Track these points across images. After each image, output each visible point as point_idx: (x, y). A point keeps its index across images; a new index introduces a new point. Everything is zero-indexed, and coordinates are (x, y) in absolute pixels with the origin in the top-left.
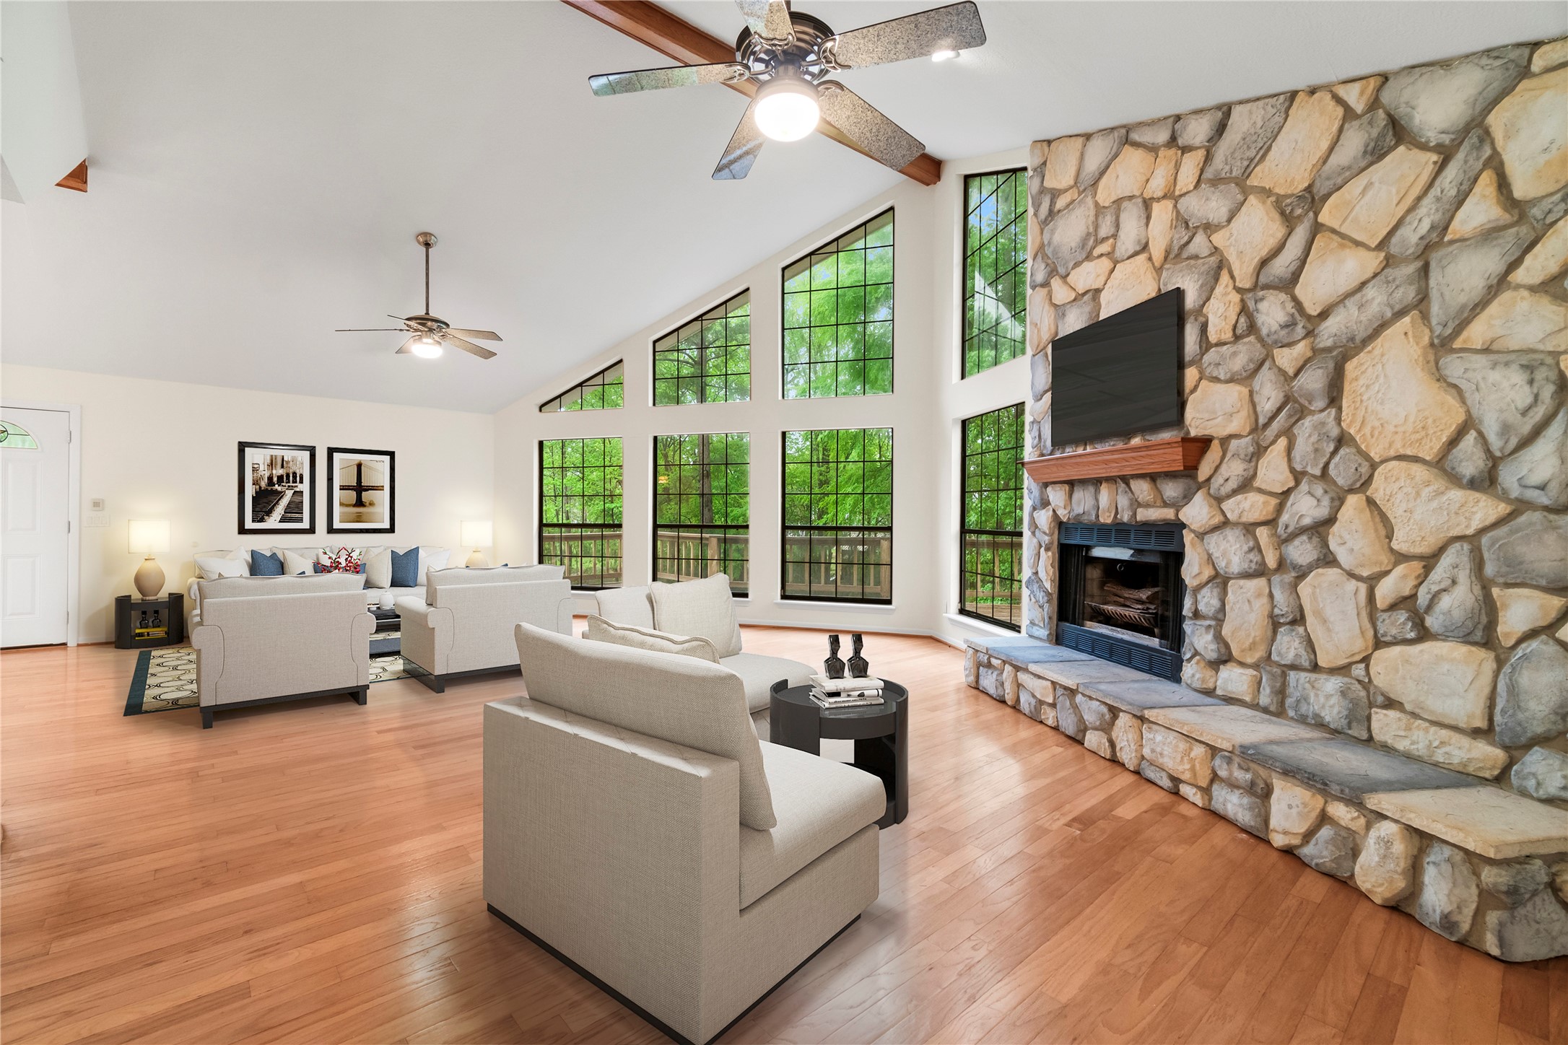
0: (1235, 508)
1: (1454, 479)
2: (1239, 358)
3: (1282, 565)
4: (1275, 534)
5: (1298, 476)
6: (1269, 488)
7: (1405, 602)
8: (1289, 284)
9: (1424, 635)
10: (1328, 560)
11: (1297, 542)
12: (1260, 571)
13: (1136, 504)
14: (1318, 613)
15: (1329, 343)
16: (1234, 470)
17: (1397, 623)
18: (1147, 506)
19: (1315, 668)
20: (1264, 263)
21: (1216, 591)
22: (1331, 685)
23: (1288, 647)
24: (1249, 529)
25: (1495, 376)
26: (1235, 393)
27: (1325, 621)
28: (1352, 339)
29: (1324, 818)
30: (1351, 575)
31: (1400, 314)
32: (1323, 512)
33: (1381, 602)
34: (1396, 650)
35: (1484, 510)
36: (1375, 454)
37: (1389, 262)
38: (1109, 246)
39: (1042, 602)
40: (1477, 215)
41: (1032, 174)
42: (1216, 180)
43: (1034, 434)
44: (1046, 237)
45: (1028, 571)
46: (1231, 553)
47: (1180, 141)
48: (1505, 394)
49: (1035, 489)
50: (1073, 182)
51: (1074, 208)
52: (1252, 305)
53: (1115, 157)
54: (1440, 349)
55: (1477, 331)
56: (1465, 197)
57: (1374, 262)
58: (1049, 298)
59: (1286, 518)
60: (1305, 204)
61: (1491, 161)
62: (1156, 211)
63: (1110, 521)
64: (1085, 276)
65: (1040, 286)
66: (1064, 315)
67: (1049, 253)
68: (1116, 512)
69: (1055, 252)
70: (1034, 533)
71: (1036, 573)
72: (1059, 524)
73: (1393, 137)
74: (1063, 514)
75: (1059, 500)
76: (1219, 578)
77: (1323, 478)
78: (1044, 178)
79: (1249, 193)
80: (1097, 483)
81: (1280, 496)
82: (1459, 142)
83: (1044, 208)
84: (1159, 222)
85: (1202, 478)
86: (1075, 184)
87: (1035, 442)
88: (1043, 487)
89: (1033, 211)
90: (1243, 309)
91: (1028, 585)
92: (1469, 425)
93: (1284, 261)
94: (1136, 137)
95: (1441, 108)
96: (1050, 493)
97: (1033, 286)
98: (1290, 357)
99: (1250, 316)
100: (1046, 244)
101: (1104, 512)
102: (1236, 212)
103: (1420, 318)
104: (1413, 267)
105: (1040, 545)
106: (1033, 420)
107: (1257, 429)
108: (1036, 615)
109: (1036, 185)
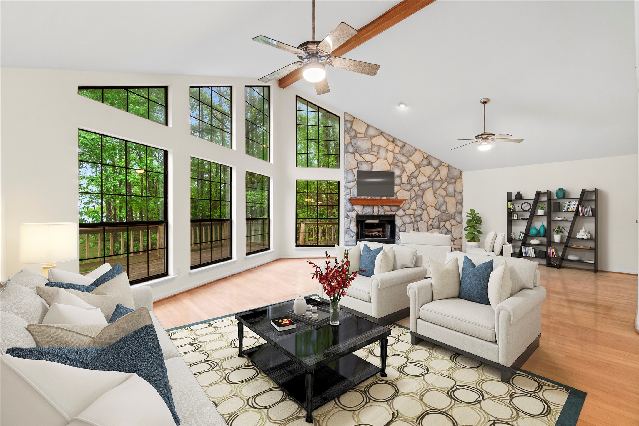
0: (408, 212)
1: (436, 209)
2: (408, 187)
3: (415, 221)
4: (414, 216)
5: (418, 208)
6: (413, 209)
7: (431, 225)
8: (416, 178)
9: (433, 228)
10: (422, 220)
11: (417, 217)
12: (412, 222)
13: (385, 211)
14: (421, 228)
15: (422, 188)
16: (407, 206)
17: (431, 227)
18: (387, 211)
20: (412, 173)
21: (404, 227)
24: (410, 215)
25: (440, 197)
26: (408, 193)
27: (422, 229)
28: (425, 189)
30: (425, 222)
31: (430, 188)
32: (421, 213)
33: (429, 225)
35: (439, 213)
36: (428, 205)
37: (429, 180)
38: (376, 154)
39: (353, 235)
40: (438, 178)
41: (346, 121)
42: (403, 155)
43: (347, 191)
44: (353, 141)
45: (345, 228)
46: (407, 219)
47: (395, 143)
48: (441, 200)
49: (349, 206)
50: (364, 133)
51: (365, 140)
52: (410, 179)
53: (378, 135)
54: (434, 193)
55: (438, 192)
56: (437, 176)
57: (428, 179)
58: (354, 158)
59: (416, 214)
60: (418, 167)
61: (439, 173)
62: (389, 153)
63: (376, 214)
64: (368, 157)
65: (351, 153)
66: (362, 164)
67: (354, 146)
68: (379, 212)
69: (358, 147)
70: (347, 218)
71: (349, 228)
72: (358, 216)
73: (429, 164)
74: (360, 213)
75: (359, 210)
76: (405, 224)
77: (421, 208)
78: (352, 125)
79: (409, 160)
80: (373, 206)
81: (415, 210)
82: (436, 168)
83: (353, 133)
84: (390, 156)
85: (401, 206)
86: (364, 134)
87: (348, 194)
88: (353, 205)
89: (345, 131)
90: (408, 179)
91: (346, 232)
92: (437, 203)
93: (416, 174)
94: (384, 135)
95: (435, 163)
96: (356, 207)
97: (346, 152)
98: (416, 189)
99: (410, 181)
100: (353, 143)
101: (375, 212)
102: (407, 162)
103: (433, 188)
104: (432, 182)
105: (351, 221)
106: (347, 188)
107: (411, 199)
108: (350, 239)
109: (349, 125)
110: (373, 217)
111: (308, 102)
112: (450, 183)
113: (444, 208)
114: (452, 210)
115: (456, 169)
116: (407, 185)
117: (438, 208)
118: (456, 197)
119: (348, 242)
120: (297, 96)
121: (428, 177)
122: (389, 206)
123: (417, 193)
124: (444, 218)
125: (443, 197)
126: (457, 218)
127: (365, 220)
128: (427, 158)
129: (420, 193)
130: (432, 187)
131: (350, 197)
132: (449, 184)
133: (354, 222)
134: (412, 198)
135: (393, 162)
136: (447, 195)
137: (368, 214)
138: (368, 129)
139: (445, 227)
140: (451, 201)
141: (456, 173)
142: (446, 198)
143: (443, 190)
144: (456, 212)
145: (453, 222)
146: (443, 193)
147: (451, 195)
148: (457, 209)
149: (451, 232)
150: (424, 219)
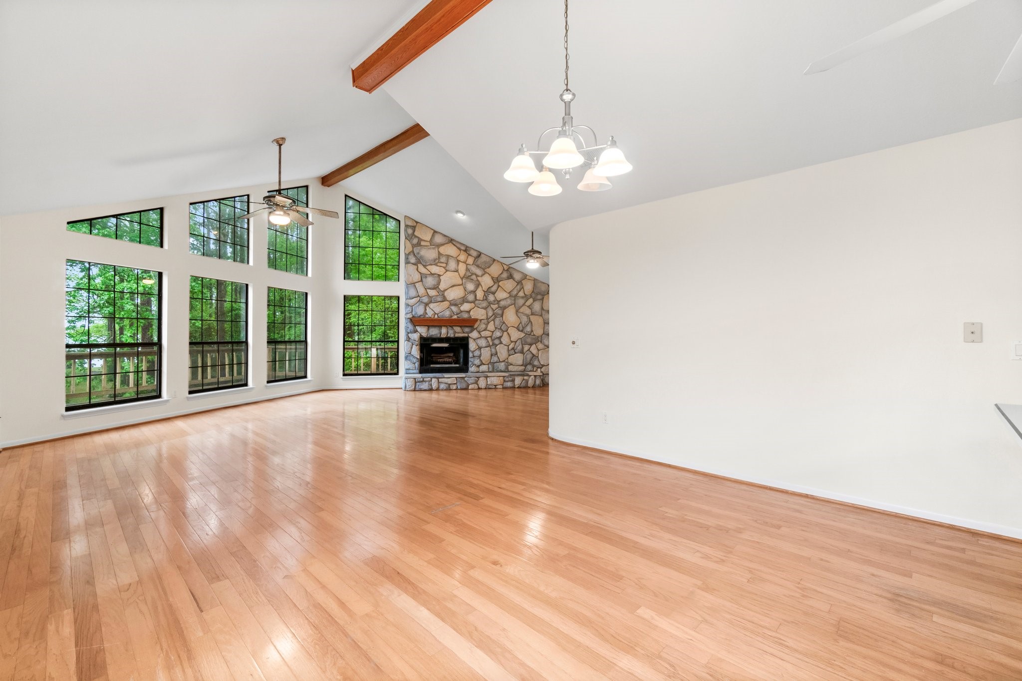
0: (484, 334)
1: (519, 330)
2: (485, 304)
3: (493, 344)
4: (491, 339)
5: (496, 328)
6: (490, 330)
7: (513, 348)
8: (494, 293)
9: (515, 353)
10: (501, 343)
11: (496, 340)
12: (489, 346)
13: (455, 332)
14: (500, 352)
15: (501, 306)
16: (483, 326)
17: (512, 352)
18: (458, 333)
19: (500, 362)
20: (489, 288)
21: (479, 351)
22: (503, 364)
23: (495, 359)
24: (486, 338)
25: (524, 317)
26: (484, 311)
27: (501, 354)
28: (505, 306)
29: (524, 379)
30: (505, 345)
31: (512, 305)
32: (501, 335)
33: (510, 349)
34: (512, 356)
35: (523, 335)
36: (509, 326)
37: (510, 296)
38: (444, 265)
39: (415, 362)
40: (521, 294)
41: (407, 226)
42: (478, 266)
43: (408, 309)
44: (416, 250)
45: (406, 353)
46: (483, 343)
47: (468, 252)
48: (525, 319)
49: (411, 327)
50: (429, 240)
51: (430, 248)
52: (486, 295)
53: (447, 243)
54: (517, 311)
55: (521, 310)
56: (520, 291)
57: (508, 295)
58: (417, 270)
59: (494, 336)
60: (496, 280)
61: (523, 288)
62: (461, 264)
63: (444, 337)
64: (434, 269)
65: (412, 264)
66: (426, 277)
67: (417, 256)
68: (448, 334)
69: (421, 257)
70: (408, 341)
71: (410, 353)
72: (422, 338)
73: (511, 277)
74: (424, 335)
75: (423, 331)
76: (480, 348)
77: (501, 329)
78: (414, 231)
79: (485, 273)
80: (440, 327)
81: (493, 332)
82: (519, 283)
83: (415, 241)
84: (462, 268)
85: (475, 327)
86: (430, 242)
87: (409, 312)
88: (415, 326)
89: (406, 238)
90: (485, 295)
91: (406, 358)
92: (521, 323)
93: (493, 289)
94: (454, 243)
95: (517, 277)
96: (418, 328)
97: (407, 262)
98: (494, 307)
99: (486, 297)
100: (415, 252)
101: (443, 334)
102: (482, 275)
103: (515, 306)
104: (513, 298)
105: (413, 344)
106: (407, 305)
107: (487, 319)
108: (411, 366)
109: (410, 231)
110: (441, 340)
111: (360, 202)
112: (536, 300)
113: (528, 329)
114: (538, 331)
115: (544, 283)
116: (483, 302)
117: (521, 329)
118: (543, 316)
119: (409, 369)
120: (346, 196)
121: (509, 293)
122: (461, 327)
123: (495, 311)
124: (529, 340)
125: (528, 316)
126: (544, 341)
127: (432, 344)
128: (507, 270)
129: (499, 312)
130: (514, 304)
131: (411, 316)
132: (534, 301)
133: (416, 346)
134: (489, 317)
135: (465, 275)
136: (532, 314)
137: (434, 337)
138: (434, 237)
139: (531, 352)
140: (537, 321)
141: (543, 288)
142: (532, 317)
143: (527, 308)
144: (543, 333)
145: (540, 346)
146: (528, 311)
147: (537, 313)
148: (545, 331)
149: (538, 357)
150: (504, 342)
